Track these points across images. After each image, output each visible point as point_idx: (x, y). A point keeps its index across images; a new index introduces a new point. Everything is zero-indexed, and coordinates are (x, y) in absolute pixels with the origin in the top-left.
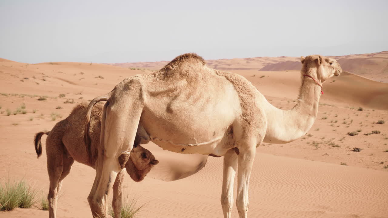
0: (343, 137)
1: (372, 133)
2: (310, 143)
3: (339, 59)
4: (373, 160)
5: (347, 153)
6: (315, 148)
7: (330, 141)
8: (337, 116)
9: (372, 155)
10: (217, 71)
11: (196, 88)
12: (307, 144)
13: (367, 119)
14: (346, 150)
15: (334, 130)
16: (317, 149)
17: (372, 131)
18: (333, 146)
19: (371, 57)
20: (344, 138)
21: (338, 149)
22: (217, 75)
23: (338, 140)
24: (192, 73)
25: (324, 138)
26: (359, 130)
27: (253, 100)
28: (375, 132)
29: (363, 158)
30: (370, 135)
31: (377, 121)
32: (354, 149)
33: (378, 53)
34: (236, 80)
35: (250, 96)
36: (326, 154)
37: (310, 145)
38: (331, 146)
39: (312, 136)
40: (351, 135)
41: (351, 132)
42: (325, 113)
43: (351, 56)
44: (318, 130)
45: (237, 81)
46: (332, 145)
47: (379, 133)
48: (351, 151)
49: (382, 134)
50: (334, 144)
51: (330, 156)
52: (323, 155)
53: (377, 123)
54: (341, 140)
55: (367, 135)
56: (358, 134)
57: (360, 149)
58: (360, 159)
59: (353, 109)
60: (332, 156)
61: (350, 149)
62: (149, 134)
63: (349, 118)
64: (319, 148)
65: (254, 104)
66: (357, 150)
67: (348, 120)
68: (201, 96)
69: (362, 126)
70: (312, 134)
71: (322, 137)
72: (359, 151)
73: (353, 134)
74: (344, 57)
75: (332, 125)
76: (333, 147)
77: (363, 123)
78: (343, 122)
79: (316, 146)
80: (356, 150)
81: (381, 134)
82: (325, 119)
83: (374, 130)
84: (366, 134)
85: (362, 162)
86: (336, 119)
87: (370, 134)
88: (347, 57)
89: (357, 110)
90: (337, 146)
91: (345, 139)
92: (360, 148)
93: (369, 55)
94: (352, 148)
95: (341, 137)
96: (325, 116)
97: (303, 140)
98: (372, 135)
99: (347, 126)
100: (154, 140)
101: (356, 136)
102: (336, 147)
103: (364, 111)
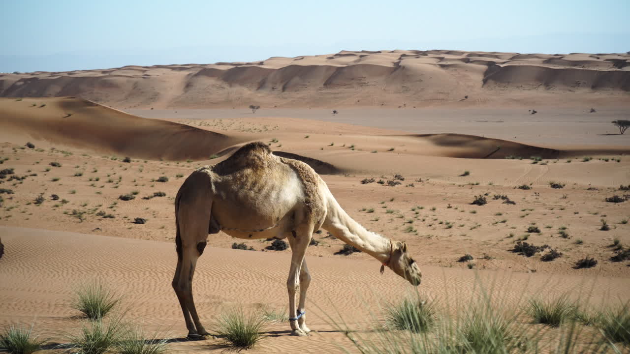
0: (113, 203)
1: (155, 196)
2: (69, 213)
3: (59, 77)
4: (167, 236)
5: (127, 226)
6: (79, 220)
7: (97, 209)
8: (96, 171)
9: (163, 228)
10: (282, 158)
11: (262, 176)
12: (64, 215)
13: (141, 175)
14: (125, 222)
15: (98, 193)
16: (82, 222)
17: (155, 193)
18: (105, 217)
19: (107, 74)
20: (115, 204)
21: (113, 221)
22: (282, 163)
23: (108, 208)
24: (258, 161)
25: (86, 205)
26: (134, 191)
27: (316, 187)
28: (159, 194)
29: (151, 233)
30: (152, 199)
31: (157, 178)
32: (135, 220)
33: (119, 69)
34: (300, 167)
35: (313, 184)
36: (98, 229)
37: (69, 216)
38: (100, 217)
39: (68, 202)
40: (125, 199)
41: (124, 195)
42: (78, 167)
43: (77, 72)
44: (74, 192)
45: (301, 169)
46: (102, 215)
47: (165, 195)
48: (131, 224)
49: (169, 198)
50: (105, 213)
51: (103, 231)
52: (93, 231)
53: (158, 181)
54: (112, 207)
55: (147, 199)
56: (134, 197)
57: (144, 220)
58: (148, 235)
59: (115, 160)
60: (106, 231)
61: (130, 221)
62: (218, 224)
63: (115, 174)
64: (85, 220)
65: (317, 191)
66: (141, 222)
67: (114, 178)
68: (266, 184)
69: (136, 185)
70: (67, 199)
71: (83, 204)
72: (143, 223)
73: (128, 198)
74: (66, 75)
75: (92, 185)
76: (104, 219)
77: (137, 182)
78: (107, 179)
79: (80, 217)
80: (139, 221)
81: (167, 196)
82: (80, 175)
83: (156, 191)
84: (147, 197)
85: (151, 238)
86: (95, 176)
87: (152, 197)
88: (70, 73)
89: (122, 161)
90: (111, 217)
91: (117, 205)
92: (143, 218)
93: (104, 72)
94: (133, 218)
95: (112, 203)
96: (78, 171)
97: (55, 208)
98: (155, 199)
99: (115, 186)
100: (223, 229)
101: (132, 200)
102: (108, 219)
103: (132, 163)
